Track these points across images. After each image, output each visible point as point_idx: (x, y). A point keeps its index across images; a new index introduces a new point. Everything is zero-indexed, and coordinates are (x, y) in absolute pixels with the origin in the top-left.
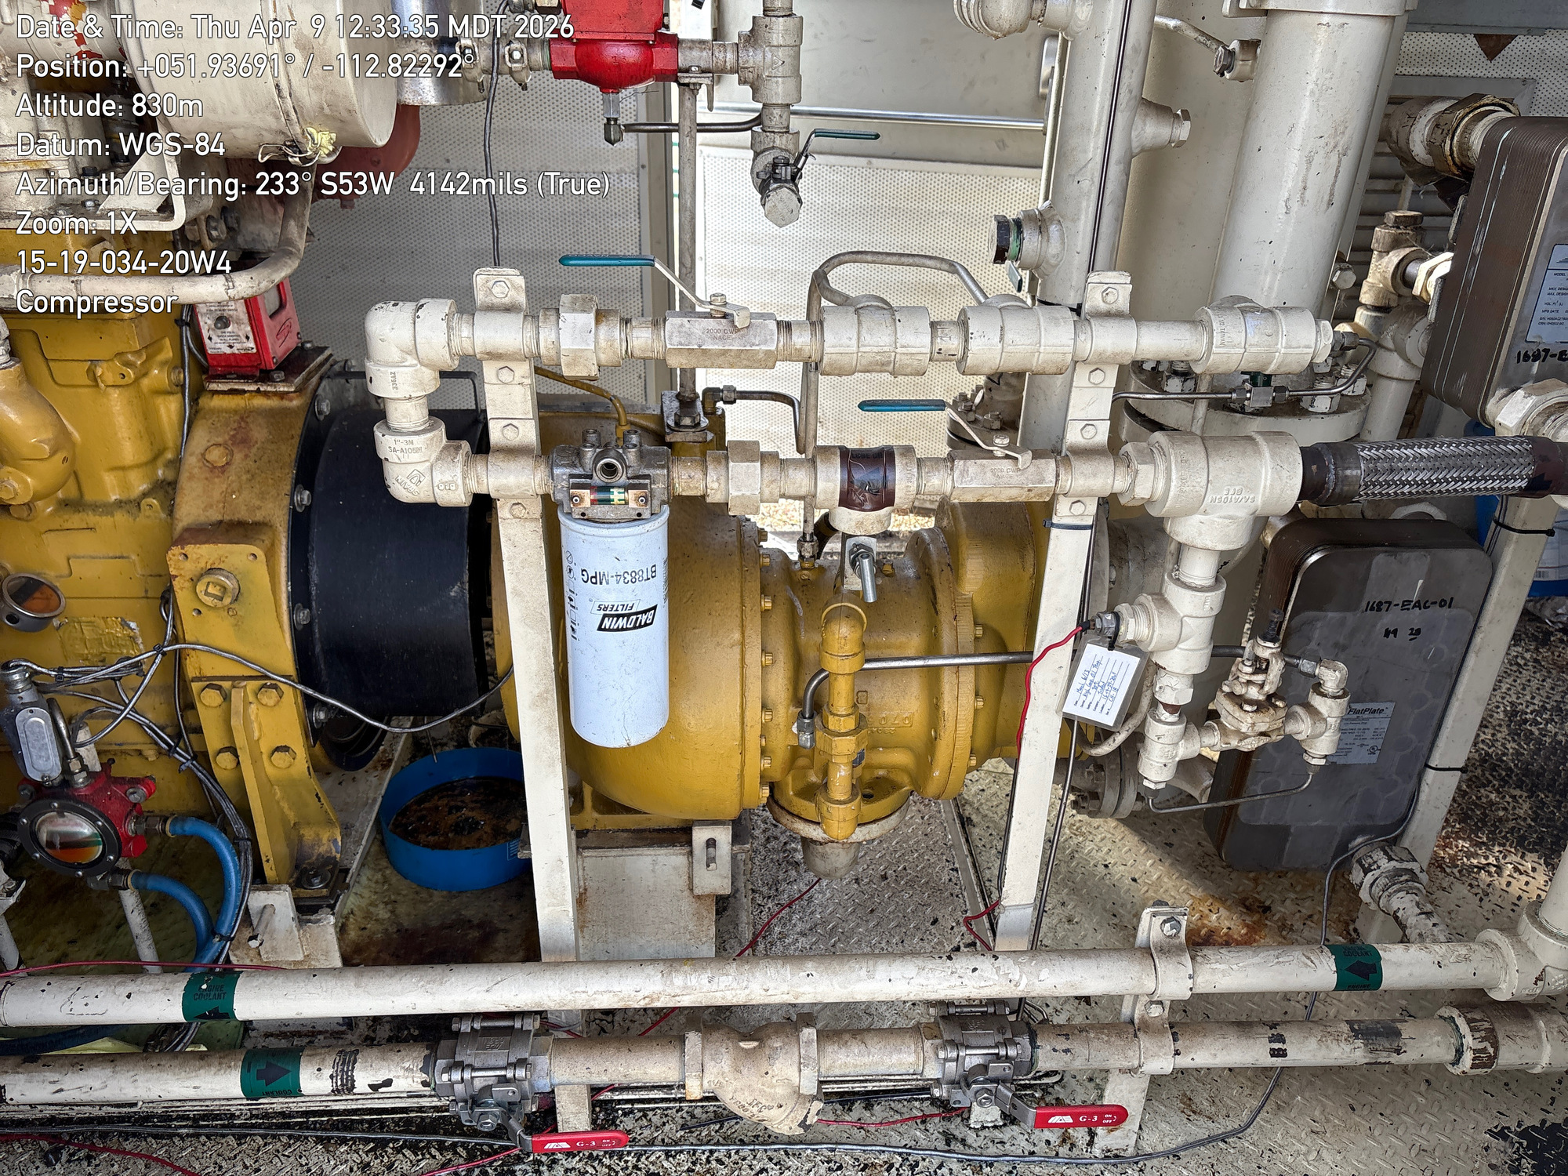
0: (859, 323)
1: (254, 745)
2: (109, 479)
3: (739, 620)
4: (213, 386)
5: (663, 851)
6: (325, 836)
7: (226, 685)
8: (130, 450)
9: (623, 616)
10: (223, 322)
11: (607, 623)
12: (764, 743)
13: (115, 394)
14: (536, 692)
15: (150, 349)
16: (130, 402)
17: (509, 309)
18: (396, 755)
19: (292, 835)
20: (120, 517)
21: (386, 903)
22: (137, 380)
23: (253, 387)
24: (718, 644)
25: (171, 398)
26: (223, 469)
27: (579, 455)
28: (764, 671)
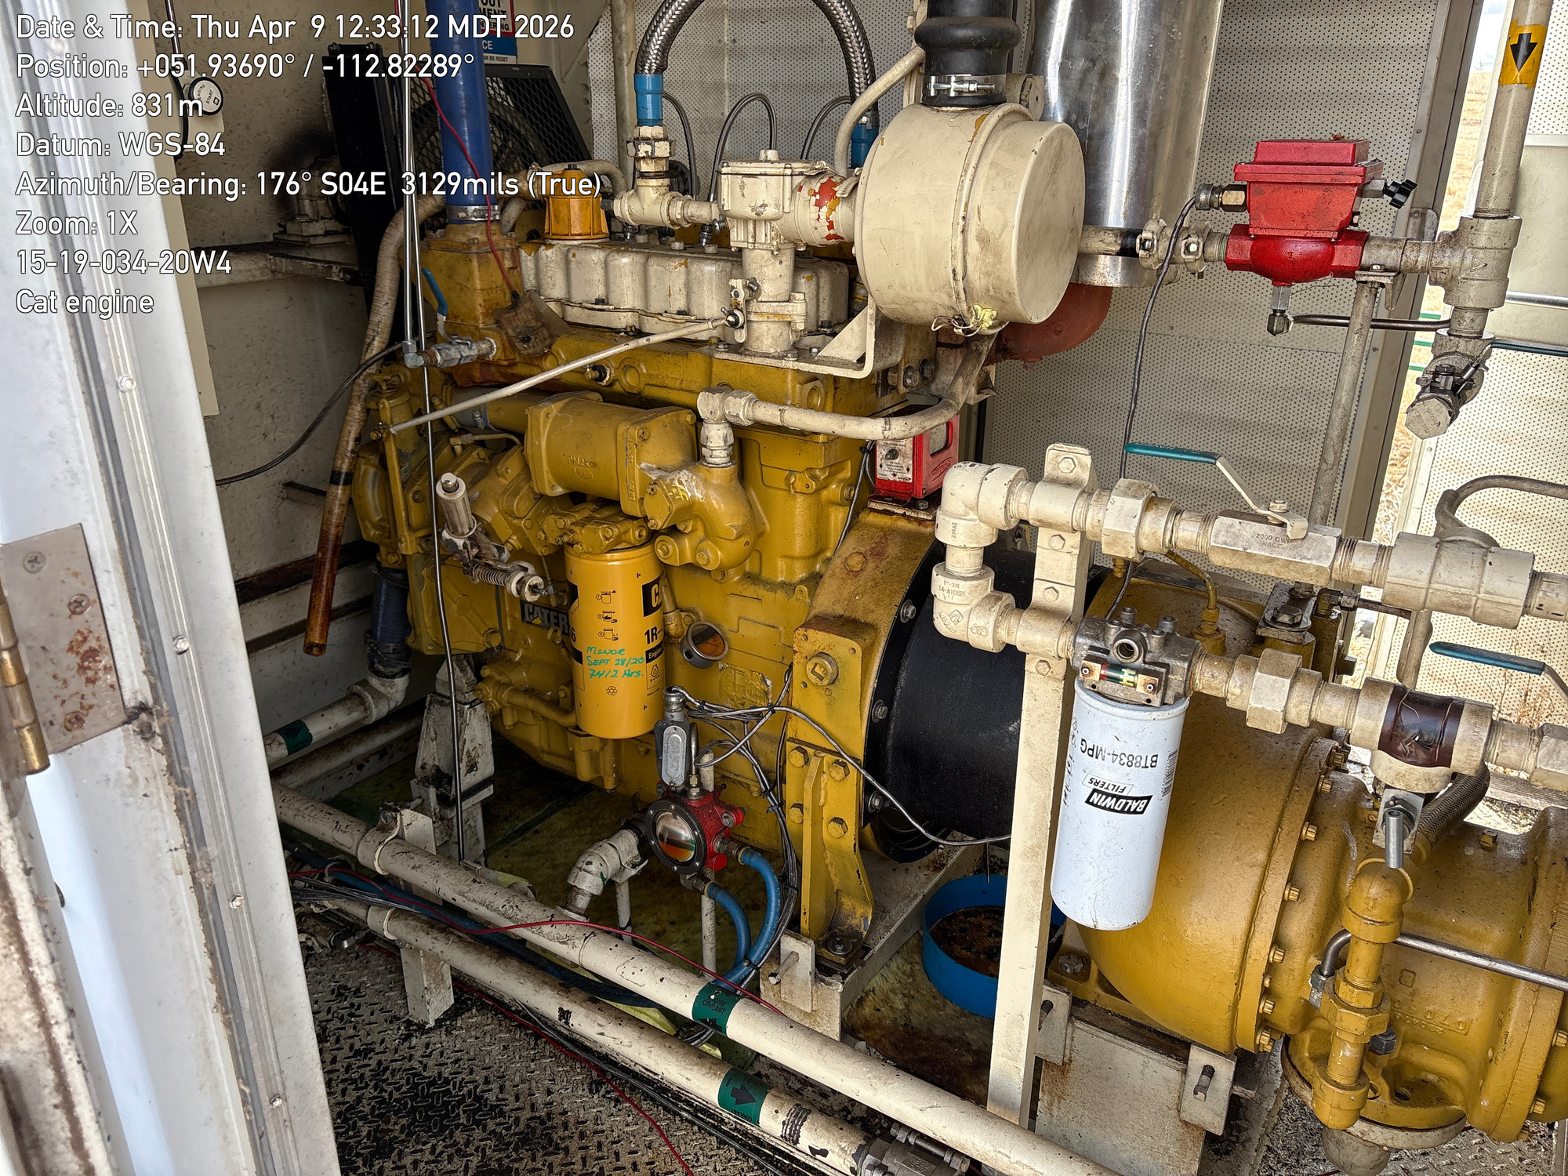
0: (1438, 557)
1: (817, 810)
2: (781, 564)
3: (1268, 841)
4: (873, 505)
5: (1156, 1056)
6: (860, 911)
7: (810, 751)
8: (799, 545)
9: (1113, 796)
10: (893, 454)
11: (1095, 798)
12: (1267, 982)
13: (800, 499)
14: (1029, 843)
15: (834, 468)
16: (809, 508)
17: (1069, 484)
18: (951, 862)
19: (833, 899)
20: (780, 595)
21: (905, 995)
22: (818, 491)
23: (901, 511)
24: (1238, 859)
25: (841, 509)
26: (857, 574)
27: (1105, 630)
28: (1285, 903)
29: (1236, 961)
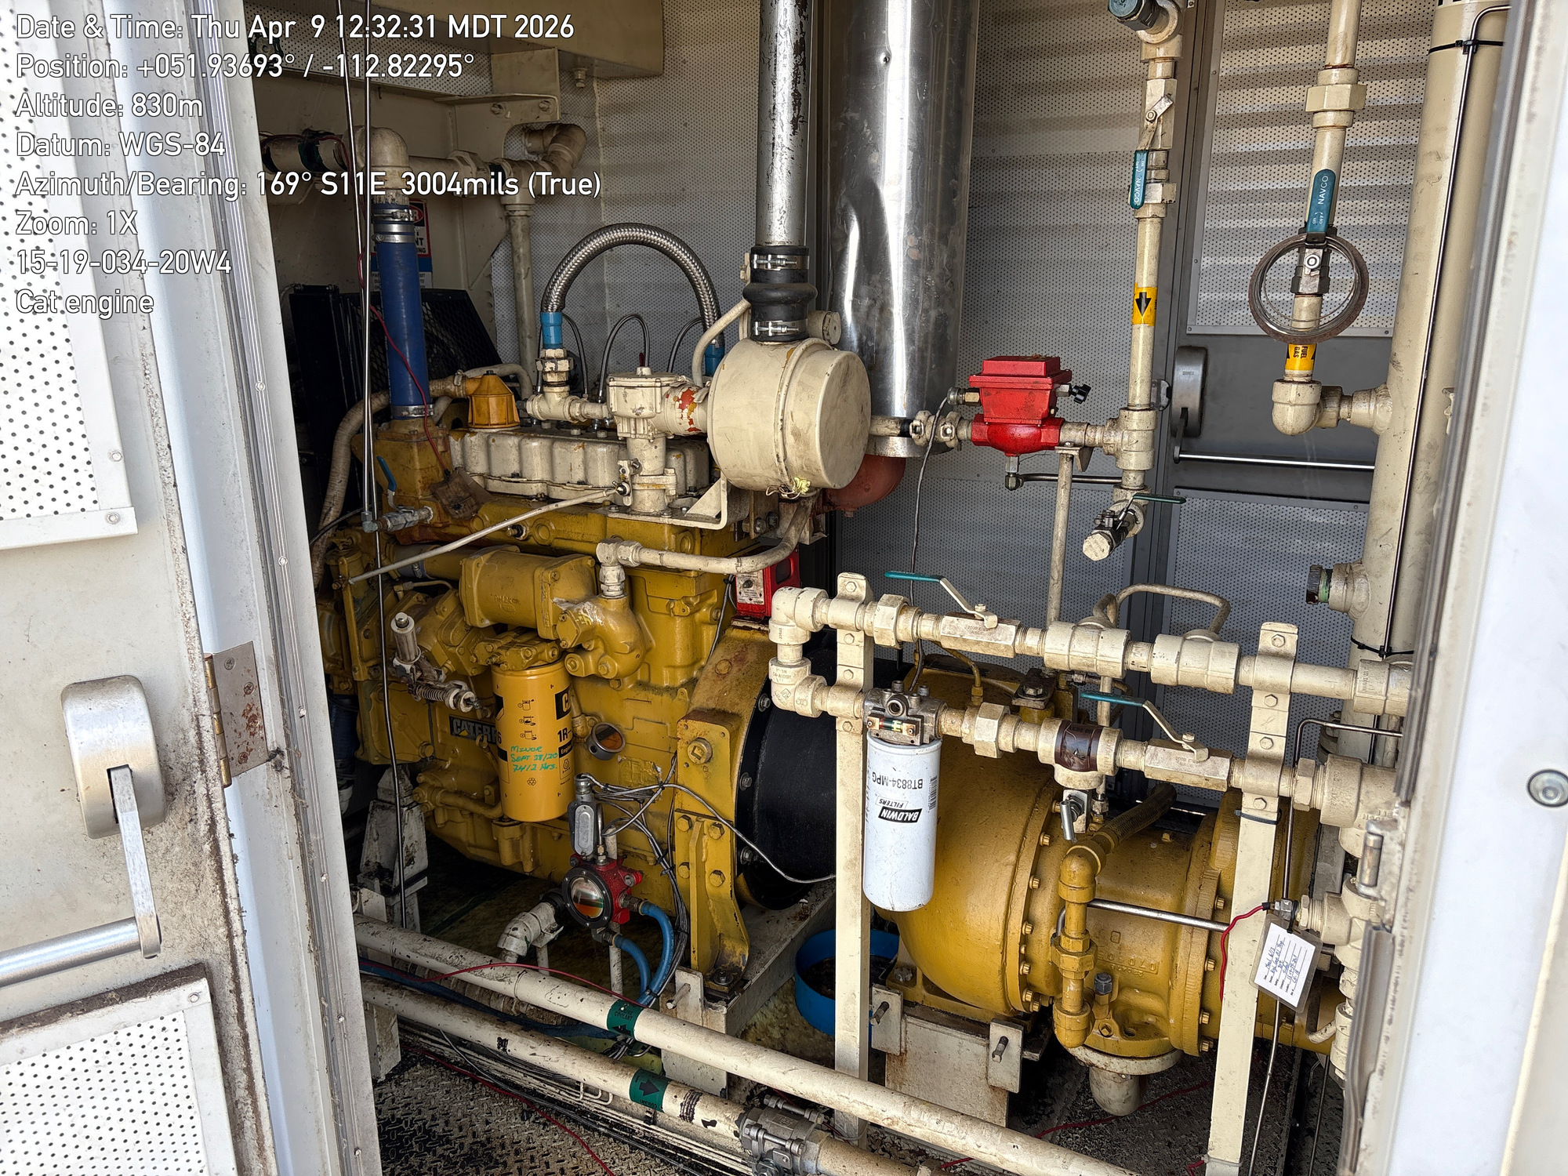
0: (1073, 635)
1: (700, 865)
2: (666, 672)
3: (1016, 847)
4: (735, 623)
5: (967, 1037)
6: (738, 951)
7: (693, 818)
8: (679, 656)
9: (896, 810)
10: (749, 584)
11: (884, 813)
12: (1023, 950)
13: (678, 621)
15: (703, 596)
16: (686, 627)
17: (853, 599)
19: (716, 940)
20: (666, 697)
21: (781, 1028)
22: (692, 614)
23: (757, 627)
24: (997, 861)
25: (711, 627)
26: (724, 676)
27: (882, 696)
28: (1031, 891)
29: (1000, 936)
